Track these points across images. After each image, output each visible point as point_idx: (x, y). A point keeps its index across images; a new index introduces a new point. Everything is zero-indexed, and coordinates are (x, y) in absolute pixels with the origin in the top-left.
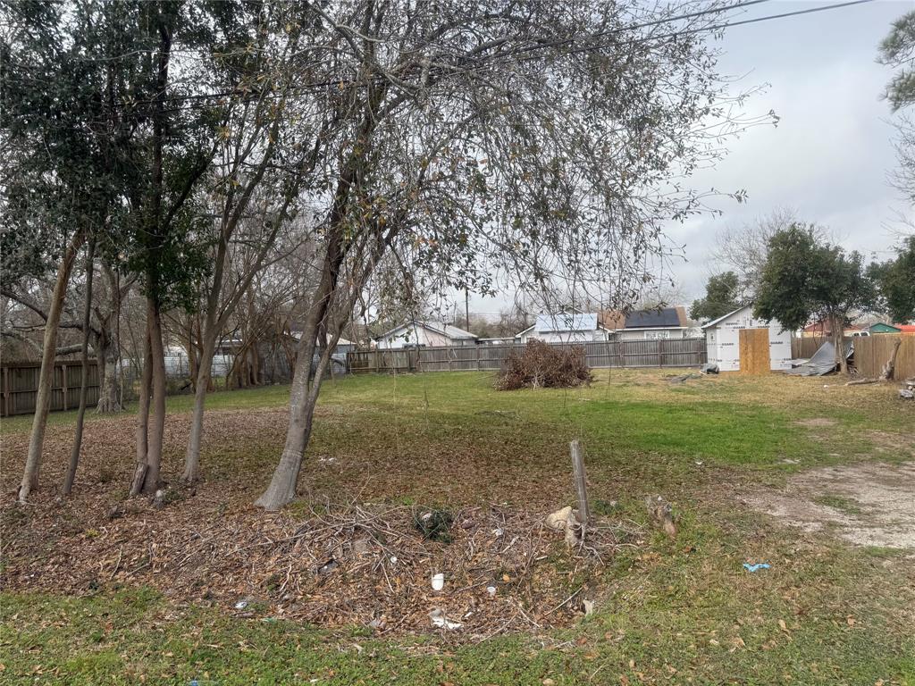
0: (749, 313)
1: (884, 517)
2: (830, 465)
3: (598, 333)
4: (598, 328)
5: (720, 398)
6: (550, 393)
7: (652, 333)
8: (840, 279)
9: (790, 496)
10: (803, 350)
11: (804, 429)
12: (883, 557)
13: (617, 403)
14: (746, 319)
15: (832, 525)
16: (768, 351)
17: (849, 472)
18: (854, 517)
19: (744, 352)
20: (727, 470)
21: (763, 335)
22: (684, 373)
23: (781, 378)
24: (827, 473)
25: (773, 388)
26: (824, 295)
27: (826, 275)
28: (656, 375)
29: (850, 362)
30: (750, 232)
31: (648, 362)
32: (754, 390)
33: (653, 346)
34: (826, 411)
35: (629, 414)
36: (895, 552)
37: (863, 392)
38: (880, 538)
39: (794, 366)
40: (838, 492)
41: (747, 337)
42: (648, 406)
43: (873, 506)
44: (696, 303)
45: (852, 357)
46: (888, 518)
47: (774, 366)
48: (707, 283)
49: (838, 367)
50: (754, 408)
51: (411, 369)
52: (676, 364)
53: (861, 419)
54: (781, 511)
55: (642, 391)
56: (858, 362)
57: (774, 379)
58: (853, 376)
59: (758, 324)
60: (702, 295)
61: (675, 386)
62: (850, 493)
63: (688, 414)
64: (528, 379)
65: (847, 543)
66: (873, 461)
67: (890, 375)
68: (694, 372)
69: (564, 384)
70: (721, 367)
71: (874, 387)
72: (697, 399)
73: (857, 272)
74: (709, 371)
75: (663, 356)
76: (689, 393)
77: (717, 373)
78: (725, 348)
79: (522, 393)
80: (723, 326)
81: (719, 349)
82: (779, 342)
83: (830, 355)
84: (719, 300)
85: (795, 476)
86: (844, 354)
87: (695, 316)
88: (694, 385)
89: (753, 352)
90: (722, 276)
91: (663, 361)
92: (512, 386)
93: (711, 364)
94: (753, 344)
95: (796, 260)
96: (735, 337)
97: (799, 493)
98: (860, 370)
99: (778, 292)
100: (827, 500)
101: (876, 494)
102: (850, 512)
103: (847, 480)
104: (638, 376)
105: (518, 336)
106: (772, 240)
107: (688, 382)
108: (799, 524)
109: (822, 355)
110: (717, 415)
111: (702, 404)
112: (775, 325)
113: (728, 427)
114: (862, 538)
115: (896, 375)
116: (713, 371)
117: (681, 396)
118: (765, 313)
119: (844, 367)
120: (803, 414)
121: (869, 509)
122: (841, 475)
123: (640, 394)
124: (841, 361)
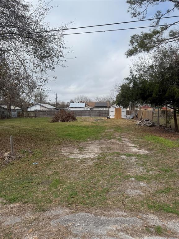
7: (101, 108)
16: (121, 113)
28: (92, 119)
33: (97, 111)
39: (127, 117)
47: (122, 117)
51: (36, 116)
57: (122, 120)
64: (58, 120)
74: (108, 118)
75: (100, 114)
80: (111, 107)
81: (110, 113)
89: (118, 113)
92: (54, 121)
96: (114, 110)
105: (67, 108)
109: (132, 114)
112: (121, 107)
124: (135, 116)
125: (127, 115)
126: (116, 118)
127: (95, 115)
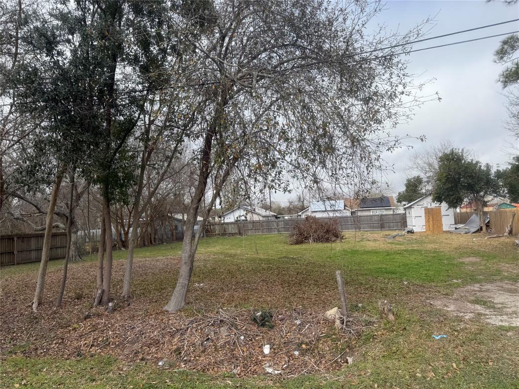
0: (430, 199)
1: (508, 310)
2: (478, 282)
3: (344, 211)
4: (345, 209)
5: (415, 247)
6: (320, 246)
7: (375, 211)
8: (479, 179)
9: (456, 300)
10: (461, 219)
11: (463, 263)
12: (507, 331)
13: (358, 251)
14: (428, 202)
15: (480, 314)
16: (441, 220)
17: (488, 286)
18: (492, 310)
19: (427, 221)
20: (421, 286)
21: (438, 210)
22: (395, 233)
23: (449, 235)
24: (476, 287)
25: (445, 241)
26: (471, 188)
27: (471, 177)
28: (379, 235)
29: (488, 226)
30: (428, 154)
31: (374, 227)
32: (434, 242)
33: (376, 218)
34: (475, 253)
35: (364, 257)
36: (514, 328)
37: (495, 242)
38: (506, 321)
39: (456, 228)
40: (483, 297)
41: (428, 212)
42: (375, 252)
43: (502, 304)
44: (399, 193)
45: (488, 222)
46: (510, 310)
47: (445, 228)
48: (405, 182)
49: (481, 229)
50: (434, 252)
51: (240, 234)
52: (390, 228)
53: (495, 257)
54: (452, 308)
55: (371, 243)
56: (492, 225)
57: (445, 235)
58: (490, 233)
59: (435, 205)
60: (403, 189)
61: (390, 241)
62: (489, 297)
63: (398, 256)
64: (306, 238)
65: (488, 324)
66: (501, 280)
67: (511, 232)
68: (400, 233)
69: (327, 240)
70: (415, 229)
71: (502, 239)
72: (403, 247)
73: (489, 175)
74: (408, 232)
75: (382, 224)
76: (398, 244)
77: (413, 233)
78: (417, 219)
79: (304, 246)
80: (415, 206)
81: (413, 220)
82: (447, 215)
83: (476, 222)
84: (412, 192)
85: (459, 289)
86: (484, 221)
87: (399, 201)
88: (401, 240)
89: (433, 220)
90: (414, 178)
91: (382, 227)
92: (298, 242)
93: (409, 228)
94: (433, 216)
95: (455, 169)
96: (422, 212)
97: (462, 298)
98: (493, 230)
99: (446, 187)
100: (476, 302)
101: (503, 297)
102: (489, 307)
103: (488, 291)
104: (369, 235)
105: (300, 214)
106: (441, 158)
107: (397, 238)
108: (461, 314)
109: (473, 222)
110: (414, 256)
111: (405, 251)
112: (444, 205)
113: (421, 263)
114: (496, 321)
115: (514, 232)
116: (411, 232)
117: (394, 246)
118: (438, 198)
119: (484, 228)
120: (462, 255)
121: (500, 306)
122: (484, 288)
123: (370, 245)
124: (482, 225)
125: (456, 224)
126: (429, 233)
127: (370, 227)
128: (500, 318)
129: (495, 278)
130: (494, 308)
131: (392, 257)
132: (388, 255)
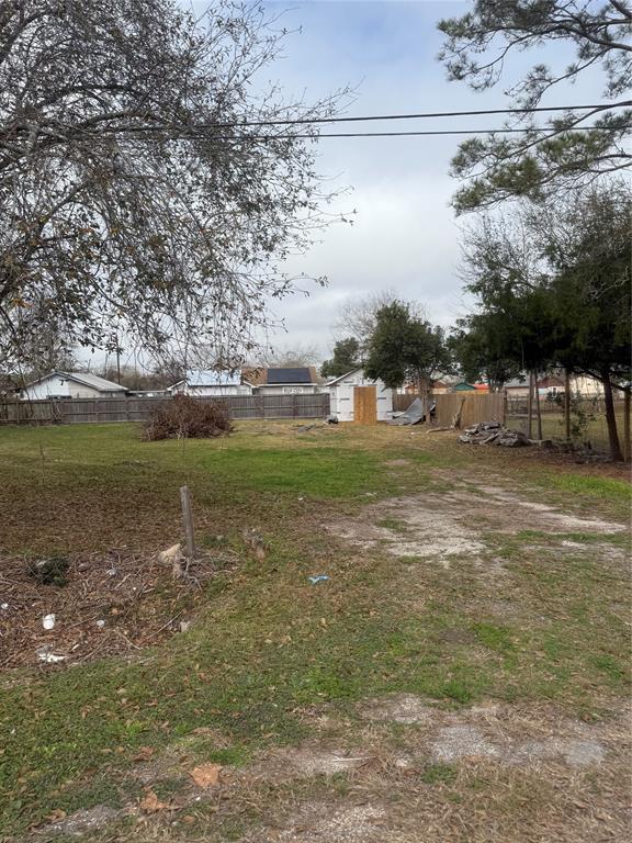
0: (361, 373)
1: (420, 533)
2: (396, 495)
3: (242, 388)
4: (242, 384)
5: (333, 444)
6: (193, 443)
7: (288, 389)
9: (361, 521)
10: (401, 404)
11: (386, 468)
12: (409, 564)
13: (249, 450)
14: (358, 379)
15: (384, 542)
16: (375, 405)
17: (408, 501)
18: (401, 535)
19: (357, 406)
20: (320, 503)
21: (372, 390)
22: (311, 423)
23: (383, 427)
24: (393, 502)
25: (375, 435)
28: (286, 426)
31: (283, 414)
32: (360, 437)
33: (287, 400)
34: (407, 453)
35: (256, 460)
36: (419, 559)
37: (437, 438)
38: (413, 549)
39: (394, 417)
40: (396, 516)
41: (359, 392)
42: (274, 453)
43: (416, 525)
44: (325, 363)
46: (423, 534)
47: (380, 417)
48: (335, 347)
50: (356, 452)
51: (55, 421)
52: (307, 416)
53: (429, 459)
54: (351, 534)
55: (271, 438)
57: (379, 427)
59: (368, 383)
60: (330, 357)
61: (301, 435)
62: (404, 517)
63: (304, 459)
64: (172, 431)
65: (390, 555)
66: (426, 492)
67: (458, 424)
68: (317, 422)
69: (207, 434)
70: (341, 418)
71: (446, 434)
72: (315, 445)
74: (330, 421)
75: (295, 408)
76: (310, 440)
77: (337, 423)
78: (343, 404)
79: (166, 444)
80: (342, 384)
81: (338, 404)
82: (383, 398)
83: (419, 407)
84: (342, 362)
85: (370, 505)
87: (324, 375)
88: (316, 433)
89: (364, 405)
90: (347, 341)
91: (295, 414)
92: (159, 437)
93: (333, 415)
94: (364, 398)
96: (350, 393)
97: (370, 519)
100: (384, 524)
101: (421, 516)
102: (399, 531)
103: (405, 507)
104: (275, 426)
105: (169, 389)
107: (312, 432)
108: (361, 543)
109: (415, 408)
110: (326, 459)
111: (316, 450)
112: (380, 383)
113: (332, 469)
114: (402, 550)
115: (461, 424)
116: (334, 422)
117: (303, 442)
118: (372, 374)
120: (390, 456)
121: (412, 528)
122: (401, 503)
123: (271, 442)
125: (394, 410)
126: (358, 422)
127: (278, 414)
128: (407, 545)
129: (420, 488)
130: (404, 531)
131: (295, 459)
132: (290, 457)
